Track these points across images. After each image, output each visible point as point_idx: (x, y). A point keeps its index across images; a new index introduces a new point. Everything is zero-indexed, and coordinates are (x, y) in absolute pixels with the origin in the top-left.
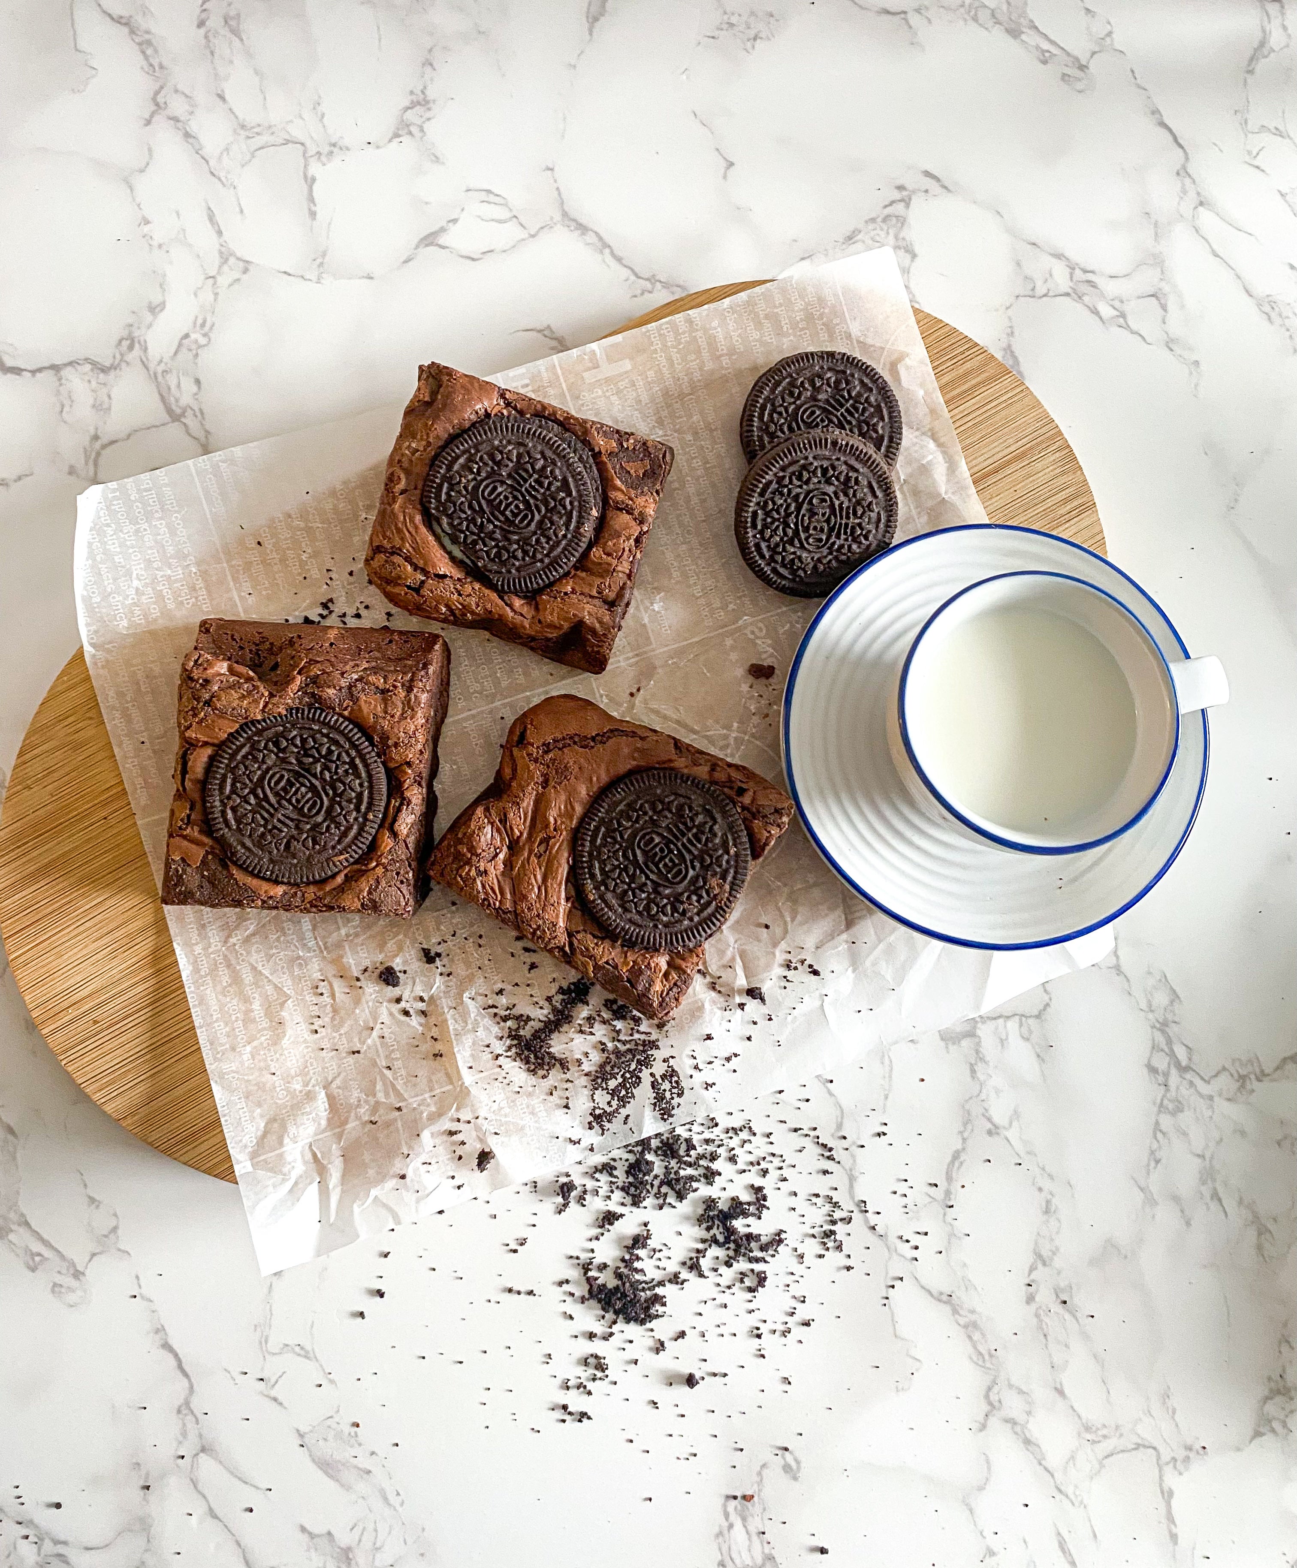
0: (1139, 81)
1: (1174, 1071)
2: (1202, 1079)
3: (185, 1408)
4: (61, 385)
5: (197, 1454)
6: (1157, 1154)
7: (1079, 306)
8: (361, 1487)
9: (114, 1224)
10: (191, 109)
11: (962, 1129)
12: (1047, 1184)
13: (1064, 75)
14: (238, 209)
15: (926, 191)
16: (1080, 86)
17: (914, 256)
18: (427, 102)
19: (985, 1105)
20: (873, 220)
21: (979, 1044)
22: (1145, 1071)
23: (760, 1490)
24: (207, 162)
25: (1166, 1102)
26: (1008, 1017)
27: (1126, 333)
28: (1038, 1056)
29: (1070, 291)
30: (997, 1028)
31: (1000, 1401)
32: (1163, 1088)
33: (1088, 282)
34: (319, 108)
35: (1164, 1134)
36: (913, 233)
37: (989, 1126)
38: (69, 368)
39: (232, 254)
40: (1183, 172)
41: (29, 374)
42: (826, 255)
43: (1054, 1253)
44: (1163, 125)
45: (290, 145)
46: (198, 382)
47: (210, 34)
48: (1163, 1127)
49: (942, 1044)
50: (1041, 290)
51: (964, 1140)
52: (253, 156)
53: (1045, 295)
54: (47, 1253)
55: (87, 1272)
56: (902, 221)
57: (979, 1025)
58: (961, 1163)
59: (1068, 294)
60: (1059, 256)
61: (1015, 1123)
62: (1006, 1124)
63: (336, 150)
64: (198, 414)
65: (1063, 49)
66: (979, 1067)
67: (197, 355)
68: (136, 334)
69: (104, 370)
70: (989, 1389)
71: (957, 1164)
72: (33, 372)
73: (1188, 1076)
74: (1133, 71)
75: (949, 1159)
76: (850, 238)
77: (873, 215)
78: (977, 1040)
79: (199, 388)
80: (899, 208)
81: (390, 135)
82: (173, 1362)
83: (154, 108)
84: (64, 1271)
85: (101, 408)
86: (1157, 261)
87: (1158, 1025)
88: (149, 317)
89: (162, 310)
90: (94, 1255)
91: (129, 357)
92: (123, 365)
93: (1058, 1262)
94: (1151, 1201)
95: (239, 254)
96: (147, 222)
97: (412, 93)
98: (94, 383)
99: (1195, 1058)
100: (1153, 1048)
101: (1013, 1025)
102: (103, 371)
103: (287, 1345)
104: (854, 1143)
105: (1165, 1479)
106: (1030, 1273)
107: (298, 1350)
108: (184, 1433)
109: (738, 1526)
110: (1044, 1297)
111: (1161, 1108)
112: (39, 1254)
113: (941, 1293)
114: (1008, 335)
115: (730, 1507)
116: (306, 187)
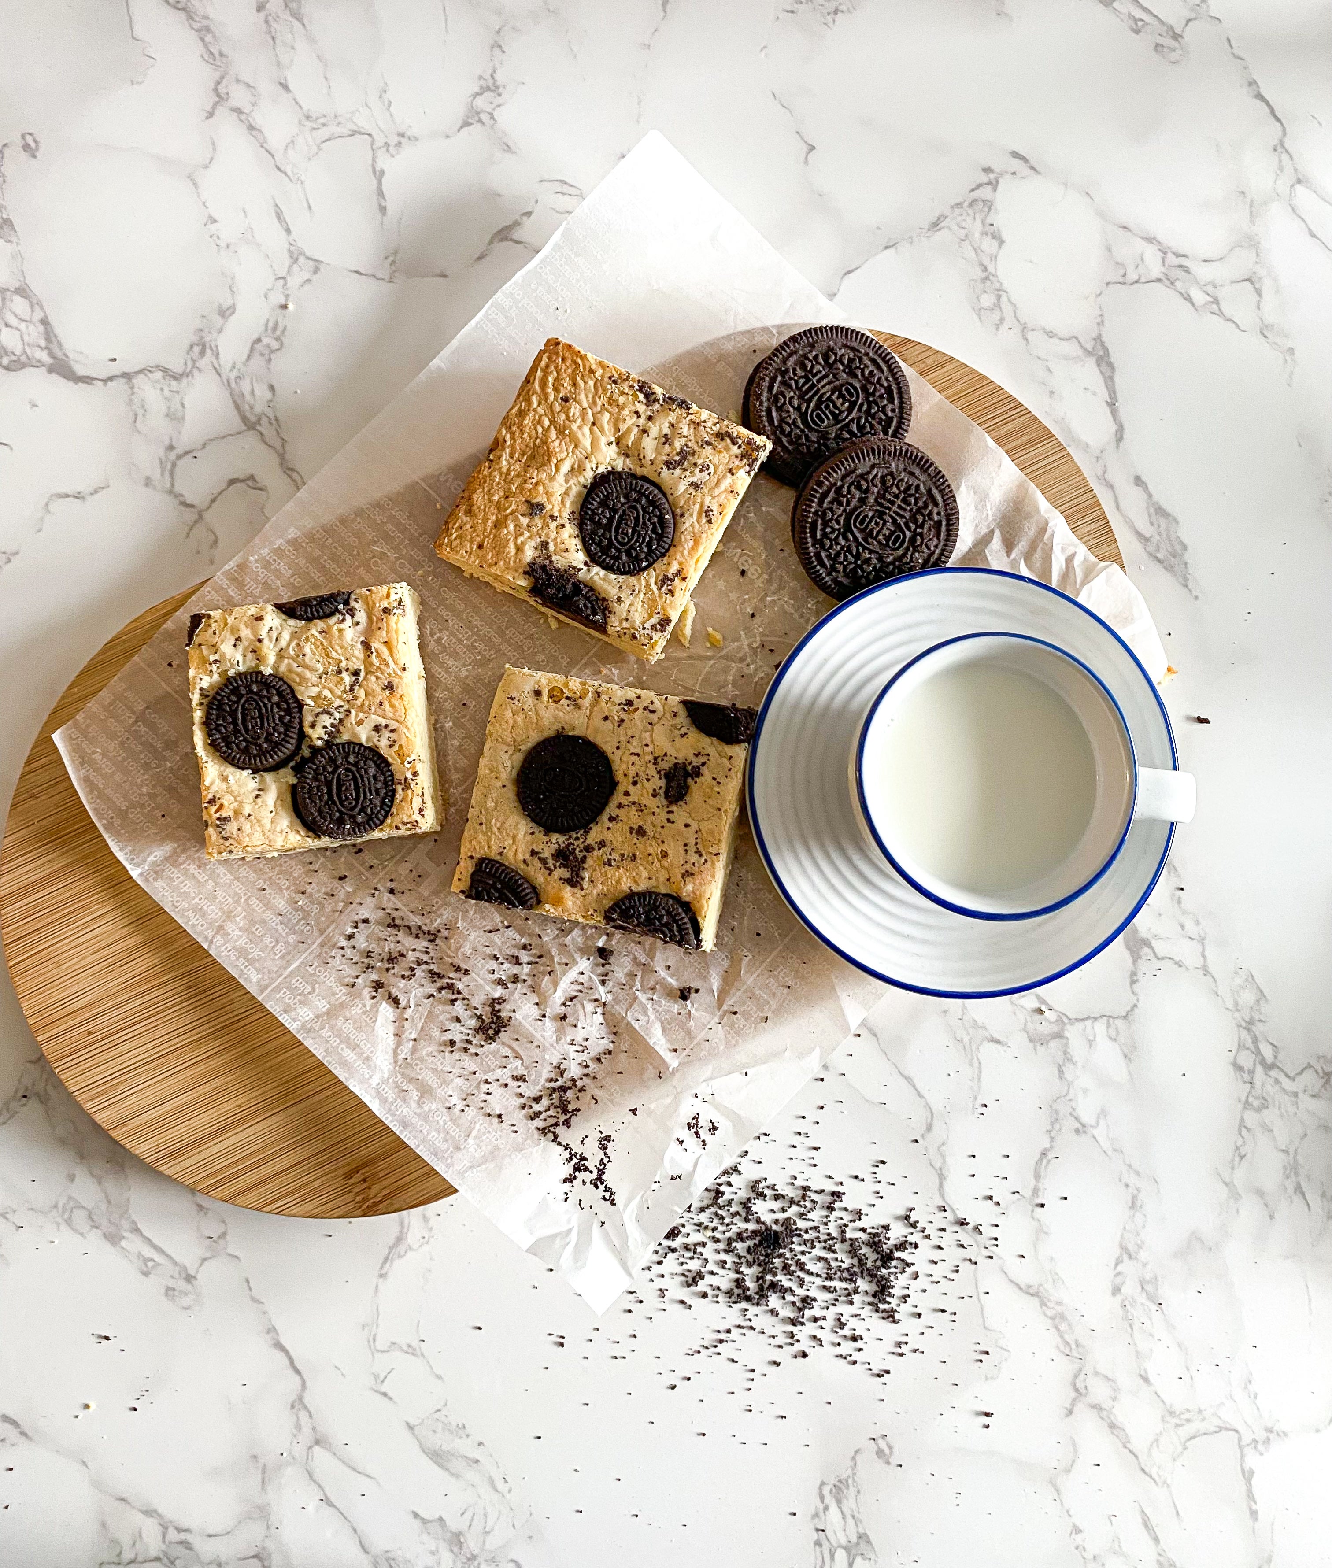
0: (1235, 51)
1: (1259, 1070)
2: (1287, 1076)
3: (298, 1404)
4: (133, 394)
5: (310, 1447)
6: (1242, 1149)
7: (1170, 292)
8: (471, 1475)
9: (222, 1230)
10: (253, 100)
11: (1049, 1127)
12: (1133, 1180)
13: (1157, 45)
14: (306, 205)
15: (1014, 173)
16: (1174, 56)
17: (1001, 242)
18: (498, 87)
19: (1074, 1104)
20: (959, 205)
21: (1066, 1045)
22: (1231, 1068)
23: (854, 1474)
24: (273, 156)
25: (1251, 1099)
26: (1096, 1019)
27: (1221, 320)
28: (1126, 1056)
29: (1161, 276)
30: (1085, 1030)
31: (1086, 1388)
32: (1248, 1085)
33: (1181, 266)
34: (385, 96)
35: (1248, 1130)
36: (1001, 219)
37: (1078, 1125)
38: (141, 376)
39: (302, 253)
40: (1280, 147)
41: (100, 383)
42: (911, 243)
43: (1140, 1247)
44: (1260, 97)
45: (357, 136)
46: (272, 388)
47: (270, 18)
48: (1248, 1125)
49: (1031, 1045)
50: (1132, 276)
51: (1052, 1138)
52: (319, 149)
53: (1136, 282)
54: (160, 1258)
55: (199, 1276)
56: (989, 205)
57: (1068, 1027)
58: (1049, 1161)
59: (1159, 280)
60: (1150, 240)
61: (1102, 1122)
62: (1093, 1123)
63: (404, 141)
64: (274, 422)
65: (1156, 16)
66: (1068, 1070)
67: (270, 360)
68: (207, 339)
69: (177, 377)
70: (1076, 1376)
71: (1045, 1161)
72: (105, 381)
73: (1274, 1073)
74: (1229, 40)
75: (1037, 1157)
76: (936, 225)
77: (960, 200)
78: (1064, 1041)
79: (274, 395)
80: (985, 193)
81: (460, 123)
82: (286, 1361)
83: (215, 99)
84: (177, 1276)
85: (175, 417)
86: (1252, 243)
87: (1244, 1024)
88: (219, 321)
89: (233, 313)
90: (204, 1260)
91: (201, 364)
92: (195, 372)
93: (1143, 1255)
94: (1235, 1196)
95: (308, 254)
96: (215, 221)
97: (481, 77)
98: (166, 389)
99: (1280, 1057)
100: (1239, 1046)
101: (1100, 1027)
102: (175, 378)
103: (394, 1344)
104: (943, 1144)
105: (1246, 1459)
106: (1117, 1265)
107: (405, 1348)
108: (298, 1427)
109: (833, 1508)
110: (1130, 1288)
111: (1247, 1105)
112: (152, 1260)
113: (1030, 1287)
114: (1098, 324)
115: (826, 1490)
116: (375, 182)
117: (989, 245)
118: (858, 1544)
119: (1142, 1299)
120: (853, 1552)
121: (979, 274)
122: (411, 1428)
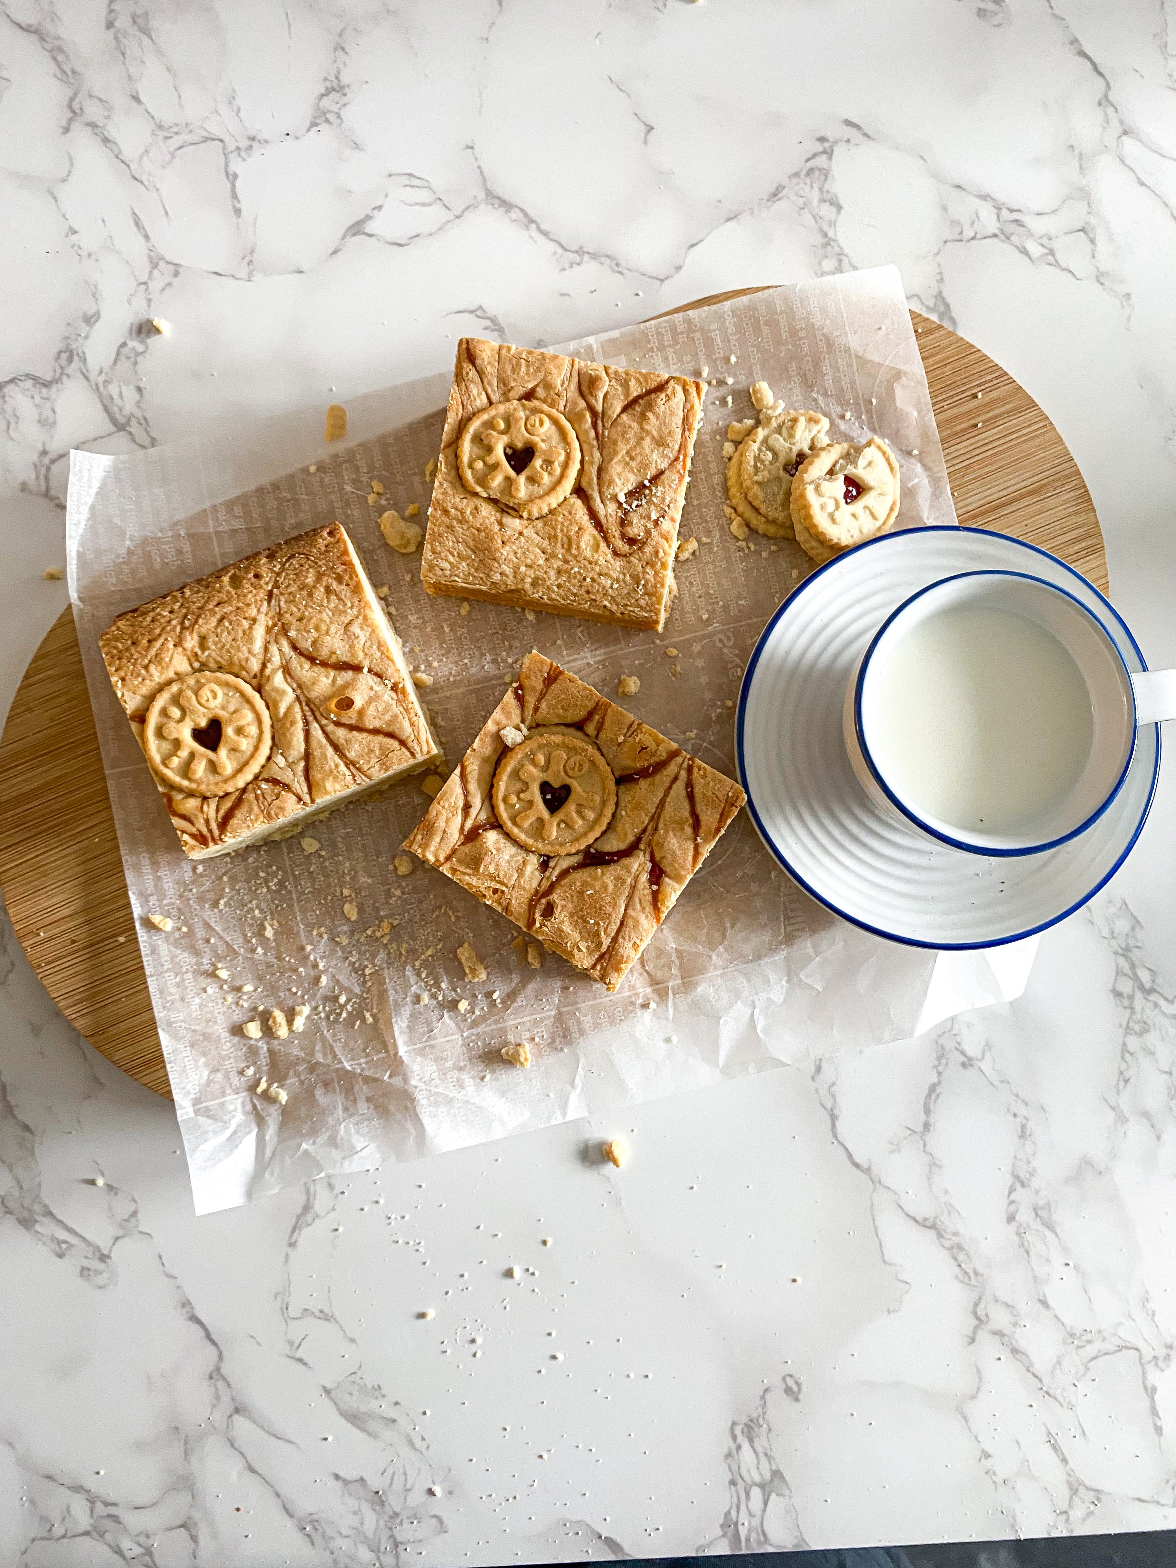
0: (1056, 11)
1: (1139, 995)
2: (1166, 999)
3: (216, 1374)
4: (5, 403)
5: (230, 1416)
6: (1125, 1073)
7: (1006, 246)
8: (388, 1434)
9: (133, 1209)
10: (106, 114)
11: (936, 1063)
12: (1021, 1110)
13: (979, 10)
14: (163, 213)
15: (848, 141)
16: (996, 20)
17: (839, 208)
18: (342, 88)
19: (958, 1039)
20: (796, 174)
22: (1111, 995)
23: (764, 1413)
24: (128, 166)
25: (1131, 1024)
27: (1057, 271)
29: (997, 231)
31: (987, 1316)
32: (1128, 1011)
33: (1016, 221)
34: (235, 102)
35: (1131, 1054)
36: (839, 186)
37: (963, 1059)
38: (11, 386)
39: (162, 258)
40: (1105, 101)
42: (752, 214)
43: (1031, 1175)
44: (1082, 54)
45: (209, 142)
46: (139, 389)
47: (119, 35)
48: (1131, 1048)
50: (969, 233)
51: (939, 1074)
52: (173, 157)
53: (973, 238)
54: (72, 1240)
55: (112, 1255)
56: (825, 174)
58: (938, 1095)
59: (995, 236)
60: (985, 197)
61: (987, 1054)
62: (980, 1057)
63: (255, 144)
64: (142, 421)
67: (136, 363)
68: (74, 346)
69: (47, 385)
70: (976, 1305)
71: (934, 1096)
73: (1153, 997)
75: (926, 1092)
76: (775, 195)
77: (795, 170)
79: (141, 396)
80: (822, 161)
81: (308, 124)
82: (202, 1333)
83: (70, 115)
84: (91, 1256)
85: (46, 423)
86: (1084, 194)
87: (1120, 951)
88: (84, 329)
89: (96, 321)
90: (117, 1239)
91: (69, 370)
92: (65, 378)
93: (1035, 1183)
94: (1122, 1119)
95: (168, 258)
96: (75, 232)
97: (326, 79)
98: (37, 397)
99: (1160, 981)
100: (1117, 973)
102: (45, 385)
103: (306, 1310)
104: (833, 1084)
105: (1148, 1376)
106: (1010, 1194)
107: (318, 1314)
108: (218, 1397)
109: (746, 1446)
110: (1024, 1215)
111: (1128, 1029)
112: (65, 1242)
113: (926, 1219)
114: (938, 281)
115: (738, 1430)
116: (229, 184)
117: (827, 211)
118: (771, 1481)
119: (1037, 1225)
120: (767, 1490)
121: (821, 240)
122: (327, 1391)
